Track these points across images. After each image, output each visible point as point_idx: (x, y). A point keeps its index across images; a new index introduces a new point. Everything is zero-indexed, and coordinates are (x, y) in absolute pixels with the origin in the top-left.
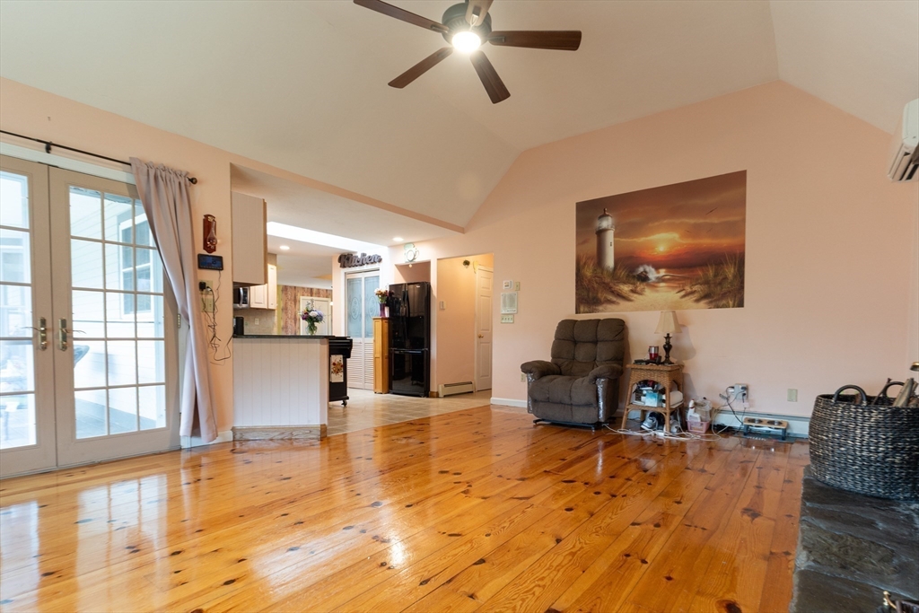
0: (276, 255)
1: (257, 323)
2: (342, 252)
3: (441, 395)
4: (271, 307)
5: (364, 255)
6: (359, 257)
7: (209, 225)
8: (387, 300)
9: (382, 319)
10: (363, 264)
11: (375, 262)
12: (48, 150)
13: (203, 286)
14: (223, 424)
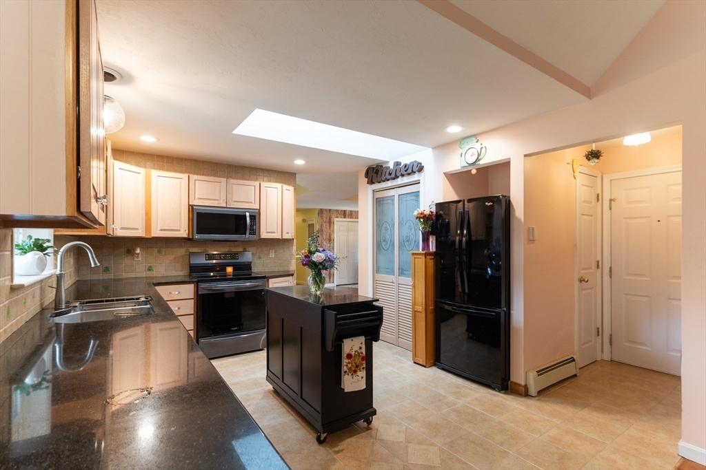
0: (295, 174)
1: (272, 255)
2: (370, 164)
3: (533, 391)
4: (286, 236)
5: (398, 164)
6: (392, 167)
8: (432, 226)
9: (426, 255)
10: (397, 177)
11: (413, 172)
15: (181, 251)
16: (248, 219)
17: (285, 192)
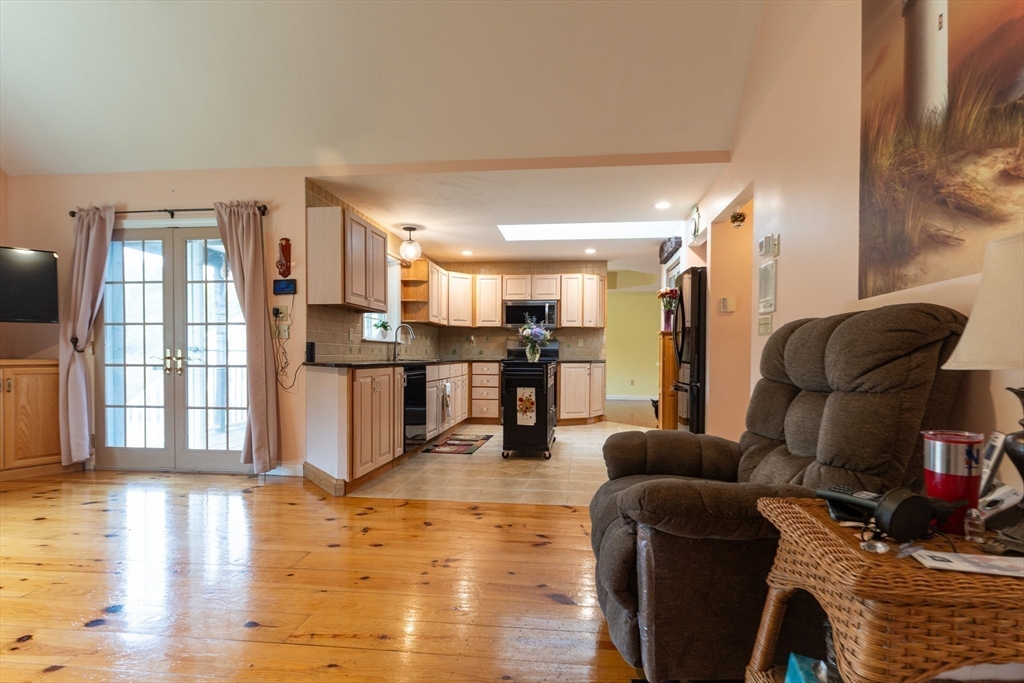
0: (606, 262)
1: (581, 343)
7: (286, 248)
12: (172, 216)
13: (277, 312)
14: (295, 457)
15: (502, 339)
16: (547, 309)
17: (586, 281)
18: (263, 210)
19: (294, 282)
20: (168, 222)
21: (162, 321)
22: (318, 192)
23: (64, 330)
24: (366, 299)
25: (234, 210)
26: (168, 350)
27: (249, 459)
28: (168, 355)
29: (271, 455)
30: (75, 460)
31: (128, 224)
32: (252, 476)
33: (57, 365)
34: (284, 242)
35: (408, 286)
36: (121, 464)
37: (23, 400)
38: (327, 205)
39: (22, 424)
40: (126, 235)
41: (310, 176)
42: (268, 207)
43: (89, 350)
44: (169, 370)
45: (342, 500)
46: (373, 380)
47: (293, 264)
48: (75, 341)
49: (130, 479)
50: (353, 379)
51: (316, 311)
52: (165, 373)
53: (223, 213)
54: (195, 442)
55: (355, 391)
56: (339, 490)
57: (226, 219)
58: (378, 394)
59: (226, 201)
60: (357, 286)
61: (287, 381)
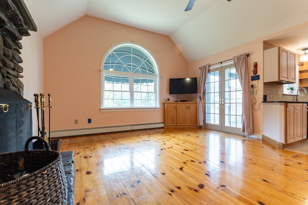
14: (259, 133)
18: (248, 55)
19: (259, 76)
20: (220, 65)
21: (218, 92)
22: (267, 45)
23: (198, 95)
24: (287, 78)
25: (239, 58)
26: (220, 99)
27: (244, 131)
28: (220, 100)
29: (251, 131)
30: (200, 125)
31: (211, 68)
32: (244, 136)
33: (197, 103)
34: (255, 64)
35: (302, 73)
36: (209, 128)
37: (191, 111)
38: (270, 48)
39: (191, 116)
40: (211, 71)
41: (265, 39)
42: (250, 54)
43: (203, 100)
44: (220, 104)
45: (282, 150)
46: (294, 108)
47: (258, 70)
48: (200, 97)
49: (212, 131)
50: (286, 107)
51: (267, 84)
52: (219, 105)
53: (235, 59)
54: (227, 124)
55: (287, 111)
56: (280, 146)
57: (236, 61)
58: (296, 113)
59: (236, 55)
60: (284, 74)
61: (256, 107)
